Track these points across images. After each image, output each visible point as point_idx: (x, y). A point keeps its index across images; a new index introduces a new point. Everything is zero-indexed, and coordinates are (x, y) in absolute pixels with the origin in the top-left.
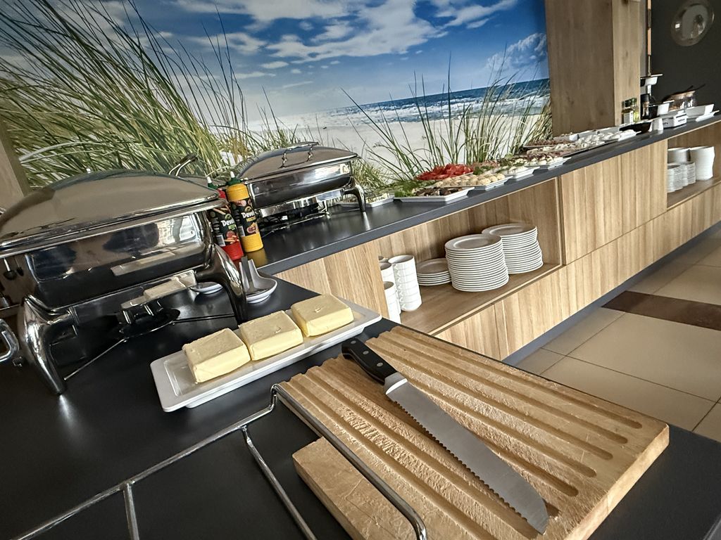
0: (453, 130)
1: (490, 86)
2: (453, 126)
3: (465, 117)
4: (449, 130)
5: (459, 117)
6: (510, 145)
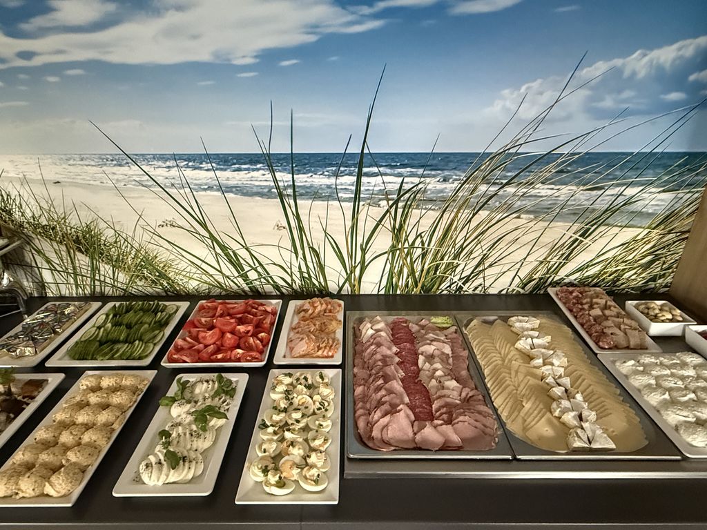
0: (361, 224)
1: (493, 149)
2: (362, 216)
3: (400, 205)
4: (349, 224)
5: (384, 203)
6: (523, 274)
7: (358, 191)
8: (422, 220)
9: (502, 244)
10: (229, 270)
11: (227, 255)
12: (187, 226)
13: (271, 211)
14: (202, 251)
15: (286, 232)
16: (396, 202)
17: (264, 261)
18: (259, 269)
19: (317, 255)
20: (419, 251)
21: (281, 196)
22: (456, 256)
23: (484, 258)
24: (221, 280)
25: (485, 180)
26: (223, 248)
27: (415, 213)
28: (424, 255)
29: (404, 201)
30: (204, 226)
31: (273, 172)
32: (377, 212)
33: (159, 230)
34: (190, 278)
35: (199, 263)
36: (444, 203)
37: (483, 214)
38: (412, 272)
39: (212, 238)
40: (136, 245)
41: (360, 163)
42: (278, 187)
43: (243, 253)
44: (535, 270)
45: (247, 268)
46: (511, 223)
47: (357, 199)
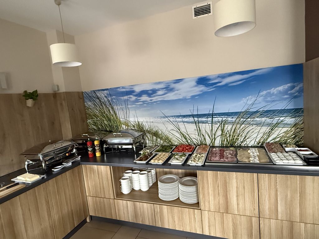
0: (213, 129)
7: (212, 121)
8: (228, 127)
9: (250, 133)
10: (184, 140)
11: (184, 136)
12: (176, 130)
13: (193, 126)
14: (178, 135)
15: (197, 131)
16: (221, 123)
17: (192, 138)
18: (191, 140)
19: (204, 136)
20: (228, 135)
21: (195, 123)
22: (238, 136)
23: (246, 137)
24: (182, 142)
25: (242, 118)
26: (183, 135)
27: (226, 126)
28: (230, 136)
29: (223, 123)
30: (179, 130)
31: (194, 118)
32: (217, 126)
33: (170, 131)
34: (176, 142)
35: (178, 138)
36: (233, 123)
37: (243, 125)
38: (227, 140)
39: (181, 133)
40: (165, 135)
41: (212, 115)
42: (195, 121)
43: (187, 136)
44: (260, 140)
45: (188, 139)
46: (251, 127)
47: (212, 123)
